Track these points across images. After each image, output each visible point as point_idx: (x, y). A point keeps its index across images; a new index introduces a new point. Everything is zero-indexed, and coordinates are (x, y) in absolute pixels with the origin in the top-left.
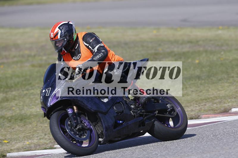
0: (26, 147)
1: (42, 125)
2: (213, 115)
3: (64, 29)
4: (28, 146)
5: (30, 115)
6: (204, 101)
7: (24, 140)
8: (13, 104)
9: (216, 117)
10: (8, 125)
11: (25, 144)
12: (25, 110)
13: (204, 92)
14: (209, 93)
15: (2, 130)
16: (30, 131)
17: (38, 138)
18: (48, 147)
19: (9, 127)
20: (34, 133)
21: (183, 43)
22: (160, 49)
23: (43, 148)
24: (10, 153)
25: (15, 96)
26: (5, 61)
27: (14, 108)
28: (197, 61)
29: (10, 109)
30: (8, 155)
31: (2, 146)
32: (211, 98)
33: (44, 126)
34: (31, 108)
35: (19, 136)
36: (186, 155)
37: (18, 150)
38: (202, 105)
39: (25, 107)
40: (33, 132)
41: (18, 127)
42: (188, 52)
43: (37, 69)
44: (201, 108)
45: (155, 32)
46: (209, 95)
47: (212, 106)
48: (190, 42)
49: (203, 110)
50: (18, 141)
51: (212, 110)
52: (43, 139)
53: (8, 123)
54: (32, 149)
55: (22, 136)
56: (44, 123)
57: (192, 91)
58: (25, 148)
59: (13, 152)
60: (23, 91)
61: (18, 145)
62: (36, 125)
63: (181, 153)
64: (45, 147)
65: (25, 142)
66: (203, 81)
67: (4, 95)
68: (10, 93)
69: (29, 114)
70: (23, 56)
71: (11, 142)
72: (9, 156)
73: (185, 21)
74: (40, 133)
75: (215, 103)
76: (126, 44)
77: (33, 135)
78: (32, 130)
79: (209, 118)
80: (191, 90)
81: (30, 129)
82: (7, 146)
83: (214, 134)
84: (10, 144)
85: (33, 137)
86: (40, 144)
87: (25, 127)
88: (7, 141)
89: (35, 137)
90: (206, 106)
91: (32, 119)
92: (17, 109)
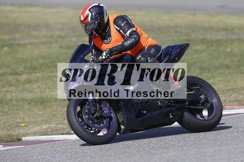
0: (43, 131)
1: (62, 109)
2: (238, 107)
3: (95, 11)
4: (45, 130)
5: (51, 98)
6: (230, 91)
7: (41, 124)
8: (35, 86)
9: (240, 108)
10: (27, 107)
11: (42, 128)
12: (47, 93)
13: (231, 82)
14: (237, 84)
15: (21, 113)
16: (49, 115)
17: (57, 123)
18: (65, 132)
19: (27, 109)
20: (53, 118)
21: (218, 30)
22: (193, 36)
23: (60, 134)
24: (25, 136)
25: (38, 78)
26: (33, 41)
27: (35, 90)
28: (229, 50)
29: (32, 91)
30: (23, 138)
31: (19, 129)
32: (238, 88)
33: (64, 110)
34: (53, 92)
35: (37, 120)
36: (204, 147)
37: (35, 134)
38: (228, 96)
39: (47, 91)
40: (52, 116)
41: (37, 110)
42: (221, 40)
43: (64, 51)
44: (226, 99)
45: (190, 17)
46: (236, 85)
47: (237, 97)
48: (225, 29)
49: (228, 101)
50: (35, 125)
51: (237, 101)
52: (61, 124)
53: (27, 106)
54: (49, 133)
55: (40, 119)
56: (64, 107)
57: (220, 81)
58: (42, 133)
59: (29, 136)
60: (47, 73)
61: (35, 129)
62: (56, 109)
63: (199, 144)
64: (62, 132)
65: (42, 126)
66: (232, 71)
67: (28, 76)
68: (33, 74)
69: (49, 97)
70: (52, 37)
71: (28, 125)
72: (24, 140)
73: (223, 7)
74: (59, 118)
75: (242, 94)
76: (159, 28)
77: (51, 119)
78: (51, 114)
79: (233, 109)
80: (219, 79)
81: (49, 113)
82: (24, 129)
83: (236, 127)
84: (27, 127)
85: (51, 121)
86: (58, 128)
87: (44, 111)
88: (24, 124)
89: (53, 121)
90: (231, 97)
91: (53, 102)
92: (39, 92)
